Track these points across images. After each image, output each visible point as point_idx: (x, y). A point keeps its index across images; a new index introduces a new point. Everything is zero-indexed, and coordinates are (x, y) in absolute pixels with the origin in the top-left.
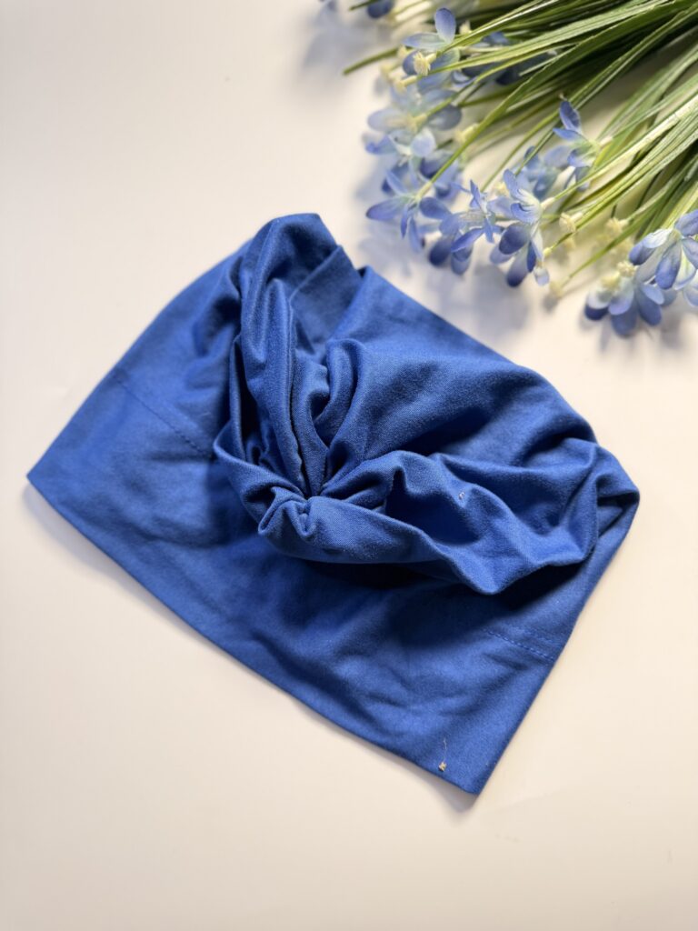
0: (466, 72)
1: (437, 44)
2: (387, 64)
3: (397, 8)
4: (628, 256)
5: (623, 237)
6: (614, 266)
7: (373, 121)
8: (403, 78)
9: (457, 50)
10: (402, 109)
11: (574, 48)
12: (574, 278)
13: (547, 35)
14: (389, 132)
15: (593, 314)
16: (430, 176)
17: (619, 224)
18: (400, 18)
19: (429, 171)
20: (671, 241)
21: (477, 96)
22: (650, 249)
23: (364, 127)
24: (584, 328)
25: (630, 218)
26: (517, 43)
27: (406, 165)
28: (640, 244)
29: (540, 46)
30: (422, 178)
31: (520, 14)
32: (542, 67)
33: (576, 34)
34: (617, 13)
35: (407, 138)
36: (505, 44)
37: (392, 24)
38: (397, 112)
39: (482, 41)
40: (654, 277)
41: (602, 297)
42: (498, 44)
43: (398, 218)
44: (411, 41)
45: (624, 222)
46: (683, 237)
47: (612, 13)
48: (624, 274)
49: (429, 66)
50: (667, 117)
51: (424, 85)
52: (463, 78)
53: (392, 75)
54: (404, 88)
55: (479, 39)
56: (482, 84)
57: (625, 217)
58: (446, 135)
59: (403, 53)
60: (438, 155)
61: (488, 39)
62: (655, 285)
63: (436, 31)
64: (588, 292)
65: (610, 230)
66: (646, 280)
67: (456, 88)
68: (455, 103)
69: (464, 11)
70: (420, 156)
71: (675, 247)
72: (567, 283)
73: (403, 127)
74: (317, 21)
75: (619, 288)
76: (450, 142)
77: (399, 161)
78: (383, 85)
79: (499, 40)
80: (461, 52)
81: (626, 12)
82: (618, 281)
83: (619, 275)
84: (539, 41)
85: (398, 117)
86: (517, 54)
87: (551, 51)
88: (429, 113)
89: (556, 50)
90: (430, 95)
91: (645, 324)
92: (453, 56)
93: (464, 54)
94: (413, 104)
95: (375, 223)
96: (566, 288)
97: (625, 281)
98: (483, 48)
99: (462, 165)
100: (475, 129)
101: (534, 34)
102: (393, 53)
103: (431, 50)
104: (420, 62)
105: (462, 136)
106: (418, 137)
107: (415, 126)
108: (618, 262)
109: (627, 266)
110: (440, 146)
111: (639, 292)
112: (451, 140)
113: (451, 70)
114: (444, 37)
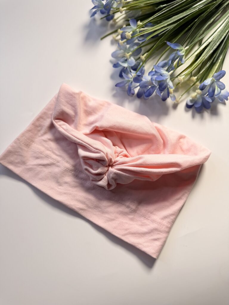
1: (131, 29)
3: (115, 18)
4: (198, 87)
5: (196, 82)
6: (194, 90)
7: (113, 55)
8: (122, 40)
9: (138, 30)
12: (183, 96)
15: (189, 107)
16: (135, 70)
17: (195, 78)
20: (212, 82)
22: (205, 85)
23: (110, 58)
28: (202, 84)
33: (175, 21)
40: (207, 93)
41: (191, 101)
44: (121, 27)
45: (196, 77)
46: (216, 81)
47: (185, 12)
48: (198, 93)
49: (131, 36)
50: (205, 42)
51: (129, 41)
54: (123, 44)
57: (196, 76)
60: (136, 63)
61: (146, 25)
62: (208, 96)
64: (187, 100)
65: (192, 80)
66: (205, 94)
69: (137, 16)
70: (131, 66)
71: (213, 84)
72: (181, 98)
75: (197, 98)
78: (114, 42)
82: (196, 96)
83: (196, 94)
84: (163, 24)
85: (122, 53)
88: (132, 52)
92: (137, 32)
94: (126, 48)
95: (118, 88)
96: (181, 100)
97: (198, 96)
100: (147, 55)
103: (130, 31)
104: (128, 35)
105: (143, 57)
106: (130, 60)
107: (128, 57)
108: (196, 90)
109: (199, 91)
110: (136, 60)
111: (203, 99)
112: (139, 58)
113: (137, 36)
114: (133, 27)
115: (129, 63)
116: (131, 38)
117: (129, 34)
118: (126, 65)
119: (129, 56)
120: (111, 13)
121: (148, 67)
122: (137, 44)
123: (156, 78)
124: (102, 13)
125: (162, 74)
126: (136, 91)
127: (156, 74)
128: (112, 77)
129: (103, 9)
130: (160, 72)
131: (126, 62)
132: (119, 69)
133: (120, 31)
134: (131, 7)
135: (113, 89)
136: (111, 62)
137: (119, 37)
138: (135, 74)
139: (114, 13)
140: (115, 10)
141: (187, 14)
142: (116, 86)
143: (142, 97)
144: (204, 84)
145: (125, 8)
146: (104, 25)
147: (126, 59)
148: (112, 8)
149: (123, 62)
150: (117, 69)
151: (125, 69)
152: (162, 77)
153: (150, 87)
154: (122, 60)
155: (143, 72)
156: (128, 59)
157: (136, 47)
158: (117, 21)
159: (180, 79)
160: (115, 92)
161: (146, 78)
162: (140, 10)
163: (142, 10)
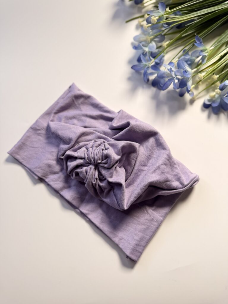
0: (167, 24)
1: (158, 14)
2: (141, 20)
3: (144, 2)
4: (218, 87)
5: (217, 81)
6: (214, 91)
7: (135, 38)
8: (147, 25)
9: (165, 16)
10: (145, 35)
11: (204, 18)
12: (200, 94)
13: (194, 13)
14: (141, 42)
15: (206, 106)
16: (154, 57)
17: (216, 77)
18: (145, 5)
19: (154, 56)
21: (170, 32)
22: (226, 85)
23: (132, 40)
24: (203, 110)
25: (219, 75)
26: (184, 15)
27: (146, 53)
28: (223, 84)
29: (192, 17)
30: (151, 58)
31: (187, 5)
32: (193, 23)
33: (204, 13)
34: (218, 7)
35: (146, 45)
36: (180, 15)
37: (143, 6)
38: (143, 36)
39: (173, 14)
40: (227, 95)
41: (209, 101)
42: (178, 15)
43: (143, 72)
44: (149, 13)
45: (218, 76)
47: (216, 7)
48: (217, 93)
49: (156, 21)
51: (153, 27)
52: (166, 26)
53: (142, 23)
54: (147, 28)
55: (172, 13)
56: (172, 28)
57: (218, 75)
58: (160, 44)
59: (146, 16)
60: (156, 51)
61: (175, 13)
62: (227, 97)
63: (158, 10)
64: (205, 98)
65: (213, 78)
66: (224, 96)
67: (163, 29)
68: (163, 34)
69: (167, 3)
70: (151, 51)
72: (198, 95)
73: (145, 41)
74: (117, 4)
75: (215, 98)
76: (161, 46)
77: (144, 52)
78: (140, 26)
79: (178, 14)
80: (166, 17)
81: (221, 7)
82: (215, 95)
83: (215, 93)
84: (192, 15)
85: (144, 38)
86: (184, 18)
87: (195, 18)
88: (154, 36)
89: (197, 18)
90: (155, 31)
91: (223, 110)
92: (163, 18)
93: (167, 17)
94: (149, 33)
96: (197, 97)
97: (217, 96)
98: (173, 16)
99: (164, 55)
100: (169, 43)
101: (190, 12)
102: (143, 16)
103: (156, 16)
105: (165, 44)
106: (150, 44)
108: (215, 89)
109: (218, 91)
110: (158, 48)
111: (222, 99)
113: (163, 23)
114: (161, 12)
115: (149, 48)
117: (154, 18)
118: (147, 49)
119: (150, 39)
126: (152, 78)
141: (218, 9)
142: (132, 68)
144: (224, 84)
149: (144, 46)
159: (200, 76)
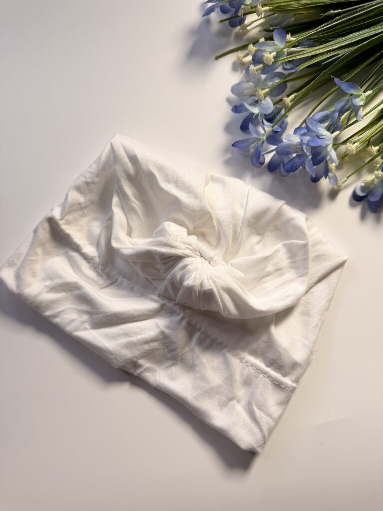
1: (275, 47)
2: (240, 54)
4: (381, 168)
5: (376, 156)
6: (371, 171)
7: (235, 89)
8: (254, 65)
9: (285, 50)
12: (349, 178)
15: (357, 199)
16: (270, 121)
17: (374, 149)
19: (268, 119)
24: (352, 205)
25: (380, 146)
27: (256, 117)
30: (265, 122)
31: (322, 29)
33: (353, 41)
34: (375, 29)
37: (245, 31)
41: (363, 189)
45: (377, 148)
47: (372, 29)
48: (377, 177)
51: (267, 69)
54: (256, 72)
57: (377, 145)
60: (273, 109)
63: (274, 41)
64: (354, 184)
65: (370, 152)
69: (285, 23)
70: (264, 113)
72: (346, 180)
75: (373, 185)
78: (238, 66)
82: (373, 180)
83: (374, 177)
84: (332, 45)
92: (283, 53)
94: (259, 80)
95: (235, 149)
96: (345, 184)
97: (376, 180)
100: (296, 97)
102: (245, 47)
103: (271, 51)
104: (267, 57)
105: (288, 100)
106: (263, 102)
107: (263, 96)
108: (374, 171)
109: (379, 173)
110: (275, 104)
112: (281, 100)
113: (283, 61)
114: (278, 44)
115: (261, 108)
116: (273, 63)
117: (269, 56)
118: (256, 110)
119: (264, 94)
120: (241, 13)
121: (294, 119)
122: (280, 75)
123: (308, 141)
124: (224, 11)
125: (319, 134)
126: (268, 158)
127: (310, 133)
128: (228, 128)
129: (227, 5)
130: (317, 131)
131: (258, 105)
132: (242, 116)
133: (252, 48)
134: (277, 7)
135: (227, 151)
136: (229, 101)
137: (250, 58)
138: (270, 129)
139: (246, 14)
140: (248, 9)
141: (377, 32)
142: (233, 145)
143: (278, 170)
145: (267, 8)
146: (223, 34)
147: (257, 99)
148: (244, 5)
149: (251, 105)
150: (238, 115)
151: (254, 117)
152: (318, 140)
153: (294, 155)
154: (251, 100)
155: (284, 126)
156: (261, 101)
157: (277, 81)
158: (249, 28)
159: (349, 148)
160: (229, 156)
161: (290, 137)
162: (292, 14)
163: (295, 15)
